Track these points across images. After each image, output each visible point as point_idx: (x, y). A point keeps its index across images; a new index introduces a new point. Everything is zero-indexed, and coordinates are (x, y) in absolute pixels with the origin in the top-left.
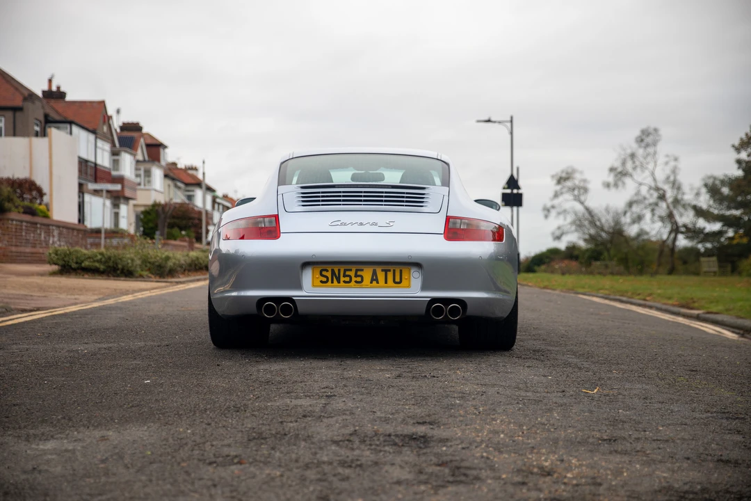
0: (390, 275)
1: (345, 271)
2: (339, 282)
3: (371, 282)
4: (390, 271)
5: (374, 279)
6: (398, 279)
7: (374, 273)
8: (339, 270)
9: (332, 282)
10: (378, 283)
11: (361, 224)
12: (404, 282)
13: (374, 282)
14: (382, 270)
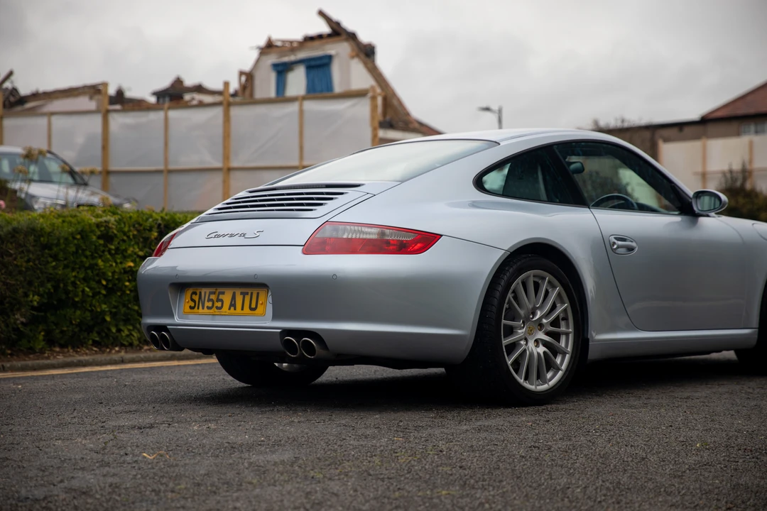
0: (247, 298)
1: (211, 293)
2: (203, 308)
3: (229, 309)
4: (247, 294)
5: (233, 305)
6: (253, 306)
7: (234, 298)
8: (205, 293)
9: (198, 309)
10: (235, 309)
11: (232, 236)
12: (260, 309)
13: (232, 308)
14: (242, 293)
